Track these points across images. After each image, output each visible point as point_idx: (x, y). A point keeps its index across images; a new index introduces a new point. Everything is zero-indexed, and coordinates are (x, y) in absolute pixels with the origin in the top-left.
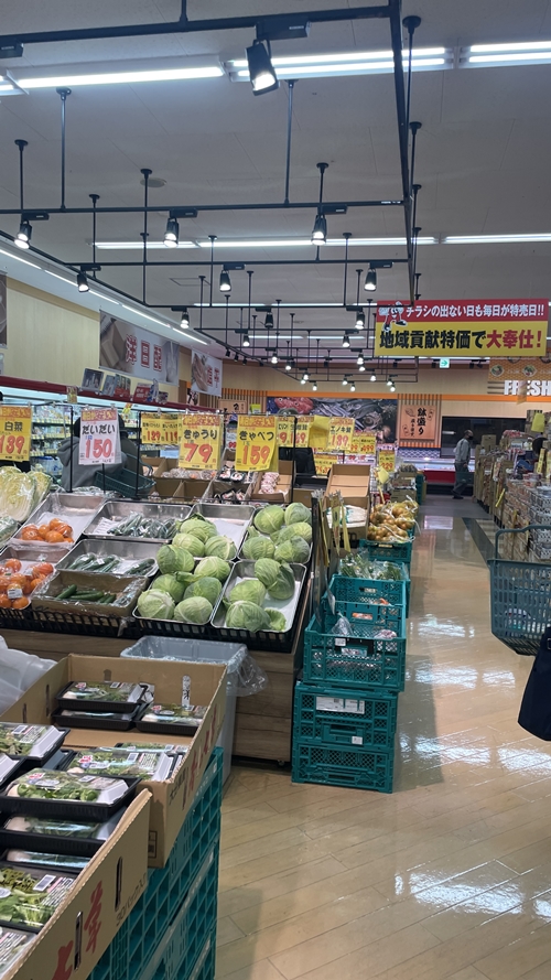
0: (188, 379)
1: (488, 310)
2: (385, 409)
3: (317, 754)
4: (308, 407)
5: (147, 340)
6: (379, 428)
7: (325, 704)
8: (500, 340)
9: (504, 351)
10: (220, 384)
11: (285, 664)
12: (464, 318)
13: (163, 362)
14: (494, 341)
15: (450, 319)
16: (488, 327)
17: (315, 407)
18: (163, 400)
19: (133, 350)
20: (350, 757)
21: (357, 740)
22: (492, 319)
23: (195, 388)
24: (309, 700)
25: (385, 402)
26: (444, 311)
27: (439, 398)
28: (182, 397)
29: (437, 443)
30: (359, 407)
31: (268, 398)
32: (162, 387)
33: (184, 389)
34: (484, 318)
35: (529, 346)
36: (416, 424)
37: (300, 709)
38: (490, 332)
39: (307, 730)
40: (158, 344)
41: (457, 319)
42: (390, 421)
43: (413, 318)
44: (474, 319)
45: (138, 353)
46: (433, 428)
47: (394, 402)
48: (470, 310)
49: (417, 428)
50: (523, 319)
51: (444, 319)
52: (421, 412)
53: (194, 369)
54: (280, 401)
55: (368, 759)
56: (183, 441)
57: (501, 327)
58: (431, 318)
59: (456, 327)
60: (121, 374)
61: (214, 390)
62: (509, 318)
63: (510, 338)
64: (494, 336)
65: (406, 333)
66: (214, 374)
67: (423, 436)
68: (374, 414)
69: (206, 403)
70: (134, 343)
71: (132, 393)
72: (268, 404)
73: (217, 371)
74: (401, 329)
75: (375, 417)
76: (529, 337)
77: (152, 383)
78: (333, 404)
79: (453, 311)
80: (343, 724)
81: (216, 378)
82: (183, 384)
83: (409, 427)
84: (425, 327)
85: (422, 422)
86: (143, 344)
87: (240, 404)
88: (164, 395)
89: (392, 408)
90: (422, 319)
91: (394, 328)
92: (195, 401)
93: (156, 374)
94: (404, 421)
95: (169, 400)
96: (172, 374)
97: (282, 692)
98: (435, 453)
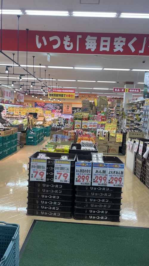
0: (16, 98)
1: (66, 91)
2: (60, 105)
3: (29, 142)
4: (44, 104)
5: (8, 91)
6: (59, 109)
7: (29, 137)
8: (68, 96)
9: (68, 98)
10: (23, 99)
11: (25, 134)
12: (62, 92)
13: (11, 95)
14: (67, 96)
15: (60, 92)
16: (66, 94)
17: (45, 105)
18: (11, 103)
19: (5, 93)
20: (32, 142)
21: (32, 141)
22: (67, 92)
23: (18, 100)
24: (28, 137)
25: (60, 104)
26: (59, 91)
27: (72, 103)
28: (15, 102)
29: (71, 113)
30: (55, 105)
31: (35, 102)
32: (11, 100)
33: (15, 100)
34: (65, 92)
35: (72, 97)
36: (67, 109)
37: (27, 138)
38: (66, 95)
39: (27, 140)
40: (10, 92)
41: (61, 92)
42: (61, 108)
43: (54, 92)
44: (64, 92)
45: (6, 94)
46: (70, 110)
47: (62, 104)
48: (63, 91)
49: (67, 110)
50: (71, 93)
51: (59, 92)
52: (68, 106)
53: (17, 96)
54: (38, 103)
55: (33, 142)
56: (14, 111)
57: (68, 94)
58: (57, 92)
59: (61, 93)
60: (3, 98)
61: (22, 101)
62: (69, 92)
63: (69, 96)
64: (67, 95)
65: (53, 94)
66: (22, 97)
67: (68, 111)
68: (58, 106)
69: (20, 103)
70: (5, 92)
71: (5, 102)
72: (35, 104)
73: (23, 97)
74: (52, 93)
75: (58, 107)
76: (72, 96)
77: (8, 100)
78: (49, 104)
79: (61, 91)
80: (31, 139)
81: (23, 98)
82: (15, 99)
83: (65, 109)
84: (56, 93)
85: (68, 108)
86: (7, 92)
87: (28, 104)
88: (11, 102)
89: (62, 105)
90: (55, 92)
91: (51, 93)
92: (18, 103)
93: (9, 98)
94: (64, 108)
95: (12, 103)
96: (13, 98)
97: (25, 137)
98: (71, 115)
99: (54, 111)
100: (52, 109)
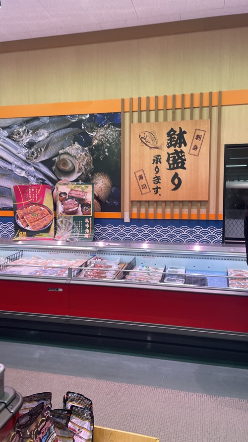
2: (98, 135)
25: (97, 120)
36: (164, 165)
47: (114, 119)
49: (166, 175)
52: (177, 138)
67: (182, 194)
68: (75, 149)
83: (150, 175)
85: (178, 161)
98: (213, 231)
99: (31, 195)
100: (17, 178)
